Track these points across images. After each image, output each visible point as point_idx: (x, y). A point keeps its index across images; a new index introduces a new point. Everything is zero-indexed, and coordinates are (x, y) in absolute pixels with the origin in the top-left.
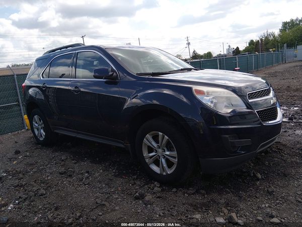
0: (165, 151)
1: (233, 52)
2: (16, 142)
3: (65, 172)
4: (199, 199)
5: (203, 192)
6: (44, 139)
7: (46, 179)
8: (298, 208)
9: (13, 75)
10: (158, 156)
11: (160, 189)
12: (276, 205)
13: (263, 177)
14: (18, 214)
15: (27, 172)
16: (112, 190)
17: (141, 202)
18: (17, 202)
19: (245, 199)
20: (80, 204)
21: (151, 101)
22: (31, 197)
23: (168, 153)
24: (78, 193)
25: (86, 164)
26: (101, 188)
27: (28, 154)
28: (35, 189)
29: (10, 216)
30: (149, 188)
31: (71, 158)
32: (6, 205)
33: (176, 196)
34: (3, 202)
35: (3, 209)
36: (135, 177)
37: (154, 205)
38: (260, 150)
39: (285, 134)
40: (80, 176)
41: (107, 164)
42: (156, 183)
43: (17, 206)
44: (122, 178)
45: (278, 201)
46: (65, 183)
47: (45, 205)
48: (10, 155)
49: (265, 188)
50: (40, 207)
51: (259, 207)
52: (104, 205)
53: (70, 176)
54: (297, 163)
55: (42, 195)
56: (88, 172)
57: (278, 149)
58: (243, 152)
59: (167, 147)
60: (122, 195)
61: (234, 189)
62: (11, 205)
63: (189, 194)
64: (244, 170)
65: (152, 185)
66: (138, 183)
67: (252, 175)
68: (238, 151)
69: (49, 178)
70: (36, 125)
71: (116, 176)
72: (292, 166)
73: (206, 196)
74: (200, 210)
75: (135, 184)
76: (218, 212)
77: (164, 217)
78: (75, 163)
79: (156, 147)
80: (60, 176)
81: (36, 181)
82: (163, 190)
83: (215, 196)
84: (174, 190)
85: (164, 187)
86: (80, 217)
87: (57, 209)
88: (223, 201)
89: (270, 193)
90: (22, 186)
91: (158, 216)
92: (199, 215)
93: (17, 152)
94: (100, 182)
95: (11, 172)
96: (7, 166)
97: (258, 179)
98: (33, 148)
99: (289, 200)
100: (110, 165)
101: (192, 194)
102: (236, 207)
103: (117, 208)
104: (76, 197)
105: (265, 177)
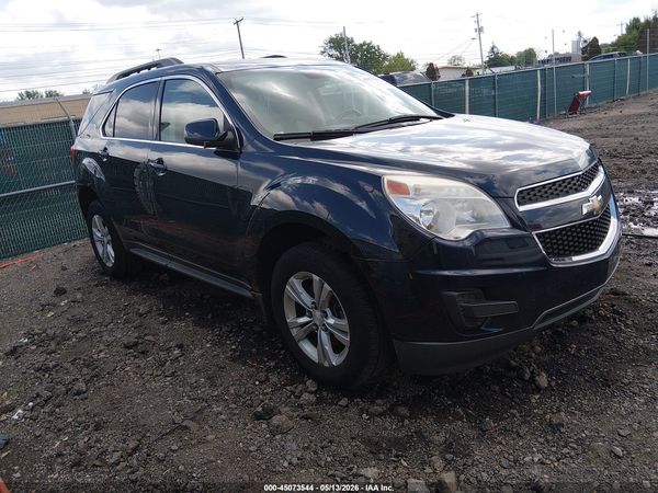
0: (326, 317)
1: (584, 50)
2: (64, 269)
3: (136, 344)
4: (389, 428)
5: (404, 411)
6: (114, 265)
7: (95, 356)
8: (606, 473)
9: (67, 122)
10: (315, 324)
11: (313, 398)
12: (558, 460)
13: (553, 384)
14: (28, 431)
15: (66, 338)
16: (216, 393)
17: (264, 426)
18: (31, 404)
19: (492, 439)
20: (142, 422)
21: (311, 203)
22: (58, 396)
23: (331, 321)
24: (146, 396)
25: (183, 327)
26: (194, 388)
27: (79, 296)
28: (69, 378)
29: (13, 433)
30: (293, 393)
31: (159, 309)
32: (11, 409)
33: (344, 418)
34: (8, 402)
35: (4, 417)
36: (272, 364)
37: (290, 437)
38: (543, 325)
39: (647, 270)
40: (163, 355)
41: (225, 329)
42: (309, 382)
43: (28, 414)
44: (245, 364)
45: (565, 451)
46: (128, 369)
47: (78, 415)
48: (47, 297)
49: (545, 414)
50: (70, 420)
51: (516, 461)
52: (186, 428)
53: (143, 353)
54: (648, 352)
55: (78, 393)
56: (180, 346)
57: (615, 312)
58: (495, 330)
59: (331, 307)
60: (233, 406)
61: (474, 410)
62: (20, 411)
63: (372, 415)
64: (514, 364)
65: (300, 387)
66: (274, 378)
67: (527, 376)
68: (483, 328)
69: (102, 355)
70: (99, 235)
71: (233, 359)
72: (633, 361)
73: (407, 422)
74: (382, 456)
75: (267, 379)
76: (424, 463)
77: (301, 466)
78: (164, 323)
79: (309, 305)
80: (124, 351)
81: (75, 360)
82: (320, 401)
83: (426, 423)
84: (344, 402)
85: (325, 394)
86: (135, 450)
87: (98, 427)
88: (440, 438)
89: (555, 428)
90: (47, 370)
91: (286, 464)
92: (376, 470)
93: (60, 292)
94: (197, 371)
95: (36, 337)
96: (34, 321)
97: (538, 389)
98: (93, 284)
99: (593, 450)
100: (231, 332)
101: (380, 415)
102: (465, 456)
103: (210, 437)
104: (139, 404)
105: (557, 384)
